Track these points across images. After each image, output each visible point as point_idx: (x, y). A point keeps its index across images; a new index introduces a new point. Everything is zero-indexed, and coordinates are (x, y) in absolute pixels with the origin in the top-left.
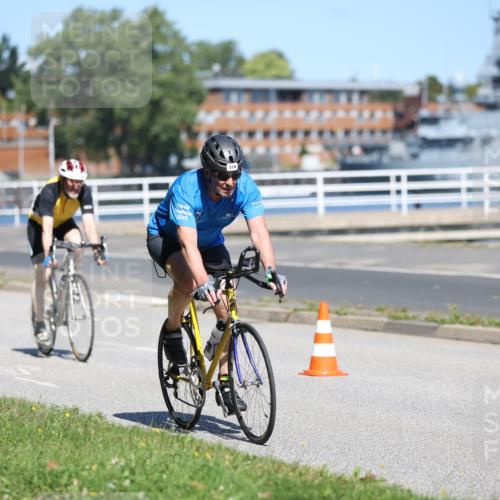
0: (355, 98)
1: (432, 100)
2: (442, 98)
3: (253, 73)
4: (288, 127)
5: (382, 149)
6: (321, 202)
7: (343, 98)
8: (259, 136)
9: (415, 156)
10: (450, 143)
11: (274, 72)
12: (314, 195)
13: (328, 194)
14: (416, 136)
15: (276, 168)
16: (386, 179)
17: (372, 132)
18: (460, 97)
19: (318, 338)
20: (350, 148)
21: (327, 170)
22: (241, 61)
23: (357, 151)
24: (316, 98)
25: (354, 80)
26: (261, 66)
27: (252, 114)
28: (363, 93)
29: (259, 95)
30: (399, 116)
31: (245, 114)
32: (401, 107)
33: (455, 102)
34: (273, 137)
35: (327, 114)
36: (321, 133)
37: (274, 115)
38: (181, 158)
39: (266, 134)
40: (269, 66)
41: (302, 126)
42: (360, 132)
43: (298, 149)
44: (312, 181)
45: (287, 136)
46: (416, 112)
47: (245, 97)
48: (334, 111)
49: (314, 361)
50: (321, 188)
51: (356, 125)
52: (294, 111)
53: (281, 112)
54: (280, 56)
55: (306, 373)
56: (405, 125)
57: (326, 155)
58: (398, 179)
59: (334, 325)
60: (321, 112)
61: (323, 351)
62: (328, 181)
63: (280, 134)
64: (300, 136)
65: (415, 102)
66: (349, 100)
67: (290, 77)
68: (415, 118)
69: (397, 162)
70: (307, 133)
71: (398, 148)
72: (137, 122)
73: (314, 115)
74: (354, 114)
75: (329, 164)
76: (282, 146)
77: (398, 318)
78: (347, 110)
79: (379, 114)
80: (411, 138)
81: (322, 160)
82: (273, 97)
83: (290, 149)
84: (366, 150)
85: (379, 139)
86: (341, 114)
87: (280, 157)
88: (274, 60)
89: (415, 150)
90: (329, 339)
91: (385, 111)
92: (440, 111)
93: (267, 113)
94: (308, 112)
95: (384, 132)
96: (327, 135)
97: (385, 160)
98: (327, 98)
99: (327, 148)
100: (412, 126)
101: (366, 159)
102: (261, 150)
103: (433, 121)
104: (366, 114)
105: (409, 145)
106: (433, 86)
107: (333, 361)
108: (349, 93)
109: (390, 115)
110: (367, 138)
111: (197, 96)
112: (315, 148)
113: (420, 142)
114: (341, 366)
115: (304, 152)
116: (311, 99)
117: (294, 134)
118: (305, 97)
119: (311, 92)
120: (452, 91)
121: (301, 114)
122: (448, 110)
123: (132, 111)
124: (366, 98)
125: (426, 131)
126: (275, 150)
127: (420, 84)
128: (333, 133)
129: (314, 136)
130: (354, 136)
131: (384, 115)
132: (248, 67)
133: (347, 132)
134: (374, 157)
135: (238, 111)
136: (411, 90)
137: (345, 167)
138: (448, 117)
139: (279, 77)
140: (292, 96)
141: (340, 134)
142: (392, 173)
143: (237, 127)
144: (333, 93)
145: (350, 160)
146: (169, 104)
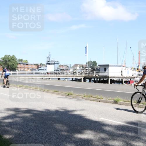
5: (35, 70)
8: (24, 68)
10: (42, 69)
18: (43, 65)
20: (32, 70)
22: (23, 61)
26: (25, 61)
28: (34, 64)
29: (24, 64)
30: (38, 67)
36: (30, 68)
38: (16, 70)
41: (28, 67)
48: (31, 66)
54: (27, 61)
63: (26, 68)
65: (39, 65)
72: (11, 66)
78: (33, 66)
80: (38, 69)
83: (27, 70)
84: (34, 70)
92: (41, 67)
102: (24, 70)
103: (40, 67)
106: (41, 64)
110: (34, 69)
111: (17, 64)
112: (29, 70)
119: (29, 64)
123: (11, 65)
125: (40, 68)
131: (36, 67)
133: (32, 68)
140: (28, 64)
143: (22, 67)
144: (31, 64)
146: (15, 65)
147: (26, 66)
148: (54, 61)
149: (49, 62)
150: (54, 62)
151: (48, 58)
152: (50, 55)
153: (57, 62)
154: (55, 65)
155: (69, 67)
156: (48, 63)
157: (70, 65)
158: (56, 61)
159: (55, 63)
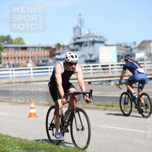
0: (40, 49)
1: (59, 49)
2: (61, 48)
3: (15, 43)
4: (24, 56)
5: (47, 61)
6: (32, 75)
7: (37, 49)
8: (17, 59)
9: (55, 63)
11: (20, 43)
12: (30, 73)
13: (33, 73)
14: (55, 58)
15: (21, 66)
16: (48, 69)
17: (44, 57)
18: (65, 48)
19: (31, 108)
20: (39, 61)
21: (33, 66)
22: (12, 40)
23: (41, 62)
24: (31, 49)
25: (39, 44)
26: (17, 41)
27: (15, 53)
28: (42, 47)
29: (16, 49)
30: (51, 53)
31: (13, 53)
32: (51, 51)
33: (64, 49)
34: (20, 59)
35: (33, 53)
36: (32, 58)
37: (20, 53)
39: (18, 58)
40: (19, 41)
41: (27, 56)
42: (41, 57)
43: (26, 61)
44: (30, 69)
45: (23, 58)
46: (55, 52)
47: (13, 49)
48: (35, 52)
49: (30, 114)
50: (32, 71)
51: (40, 55)
52: (25, 52)
53: (22, 52)
54: (21, 39)
55: (28, 117)
56: (52, 55)
57: (33, 63)
58: (51, 68)
59: (35, 105)
60: (32, 52)
61: (33, 111)
62: (33, 69)
63: (22, 58)
64: (27, 58)
65: (55, 49)
66: (39, 49)
67: (24, 44)
68: (55, 53)
69: (50, 64)
70: (28, 58)
71: (51, 61)
73: (30, 53)
74: (40, 53)
75: (34, 65)
76: (22, 61)
77: (51, 102)
78: (38, 52)
79: (46, 53)
80: (54, 58)
81: (32, 64)
82: (20, 49)
83: (24, 62)
84: (43, 61)
85: (46, 59)
86: (37, 53)
87: (22, 63)
88: (20, 40)
89: (55, 61)
90: (34, 108)
91: (47, 52)
92: (61, 52)
93: (18, 53)
94: (28, 52)
95: (47, 57)
96: (33, 58)
97: (48, 64)
98: (33, 49)
99: (33, 61)
100: (54, 55)
101: (43, 64)
102: (17, 62)
103: (59, 54)
104: (43, 53)
105: (53, 60)
106: (59, 46)
107: (35, 114)
108: (39, 48)
109: (48, 53)
110: (43, 59)
111: (1, 49)
112: (30, 61)
113: (56, 59)
114: (37, 115)
115: (28, 62)
116: (29, 49)
117: (25, 58)
118: (28, 49)
119: (29, 47)
120: (64, 47)
121: (27, 53)
122: (63, 51)
124: (43, 49)
125: (57, 57)
126: (21, 62)
127: (56, 45)
128: (35, 58)
129: (30, 58)
130: (40, 58)
131: (47, 53)
132: (13, 42)
133: (38, 57)
134: (45, 63)
135: (11, 52)
136: (54, 47)
137: (38, 66)
138: (63, 53)
139: (21, 44)
140: (25, 48)
141: (36, 58)
142: (49, 67)
143: (11, 56)
144: (34, 48)
145: (39, 64)
147: (21, 53)
148: (92, 37)
149: (79, 38)
150: (91, 39)
151: (78, 30)
152: (81, 21)
153: (100, 37)
154: (96, 45)
155: (131, 49)
156: (78, 41)
157: (135, 43)
158: (96, 37)
159: (96, 39)
